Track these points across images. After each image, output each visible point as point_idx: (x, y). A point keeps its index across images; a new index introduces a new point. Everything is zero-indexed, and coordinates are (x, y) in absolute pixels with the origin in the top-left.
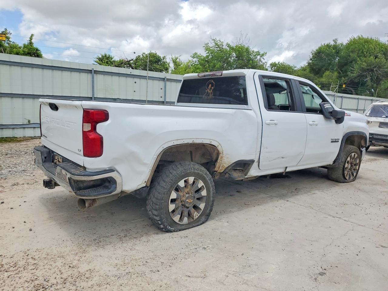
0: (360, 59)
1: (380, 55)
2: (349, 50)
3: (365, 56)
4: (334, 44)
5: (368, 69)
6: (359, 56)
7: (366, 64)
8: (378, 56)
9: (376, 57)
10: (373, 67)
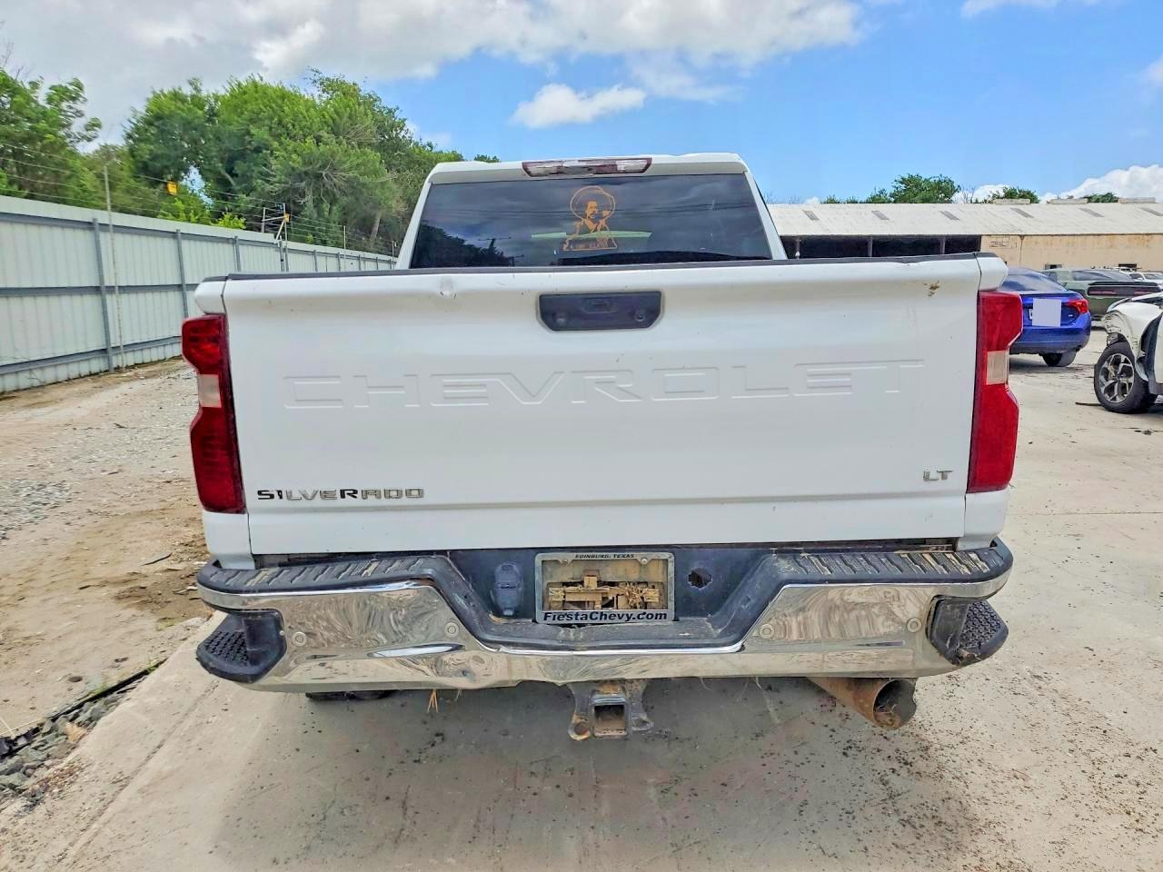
0: (281, 144)
1: (326, 135)
2: (243, 116)
3: (292, 135)
4: (194, 92)
5: (306, 173)
6: (277, 137)
7: (300, 159)
8: (321, 137)
9: (318, 140)
10: (318, 166)
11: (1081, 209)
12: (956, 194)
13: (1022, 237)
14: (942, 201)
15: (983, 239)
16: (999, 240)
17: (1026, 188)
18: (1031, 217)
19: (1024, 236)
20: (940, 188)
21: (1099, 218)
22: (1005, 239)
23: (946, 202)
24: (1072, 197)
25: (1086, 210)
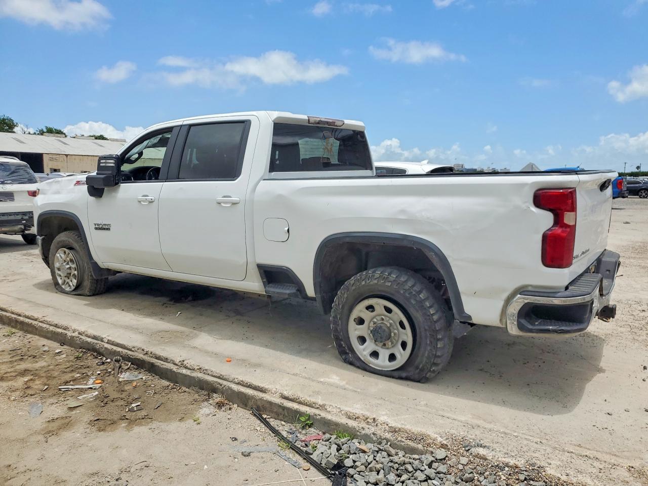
11: (93, 142)
12: (16, 128)
13: (67, 155)
14: (7, 131)
15: (44, 155)
16: (54, 156)
17: (58, 128)
18: (67, 144)
19: (68, 155)
20: (5, 123)
21: (103, 148)
22: (58, 156)
23: (10, 132)
24: (83, 135)
25: (95, 143)
